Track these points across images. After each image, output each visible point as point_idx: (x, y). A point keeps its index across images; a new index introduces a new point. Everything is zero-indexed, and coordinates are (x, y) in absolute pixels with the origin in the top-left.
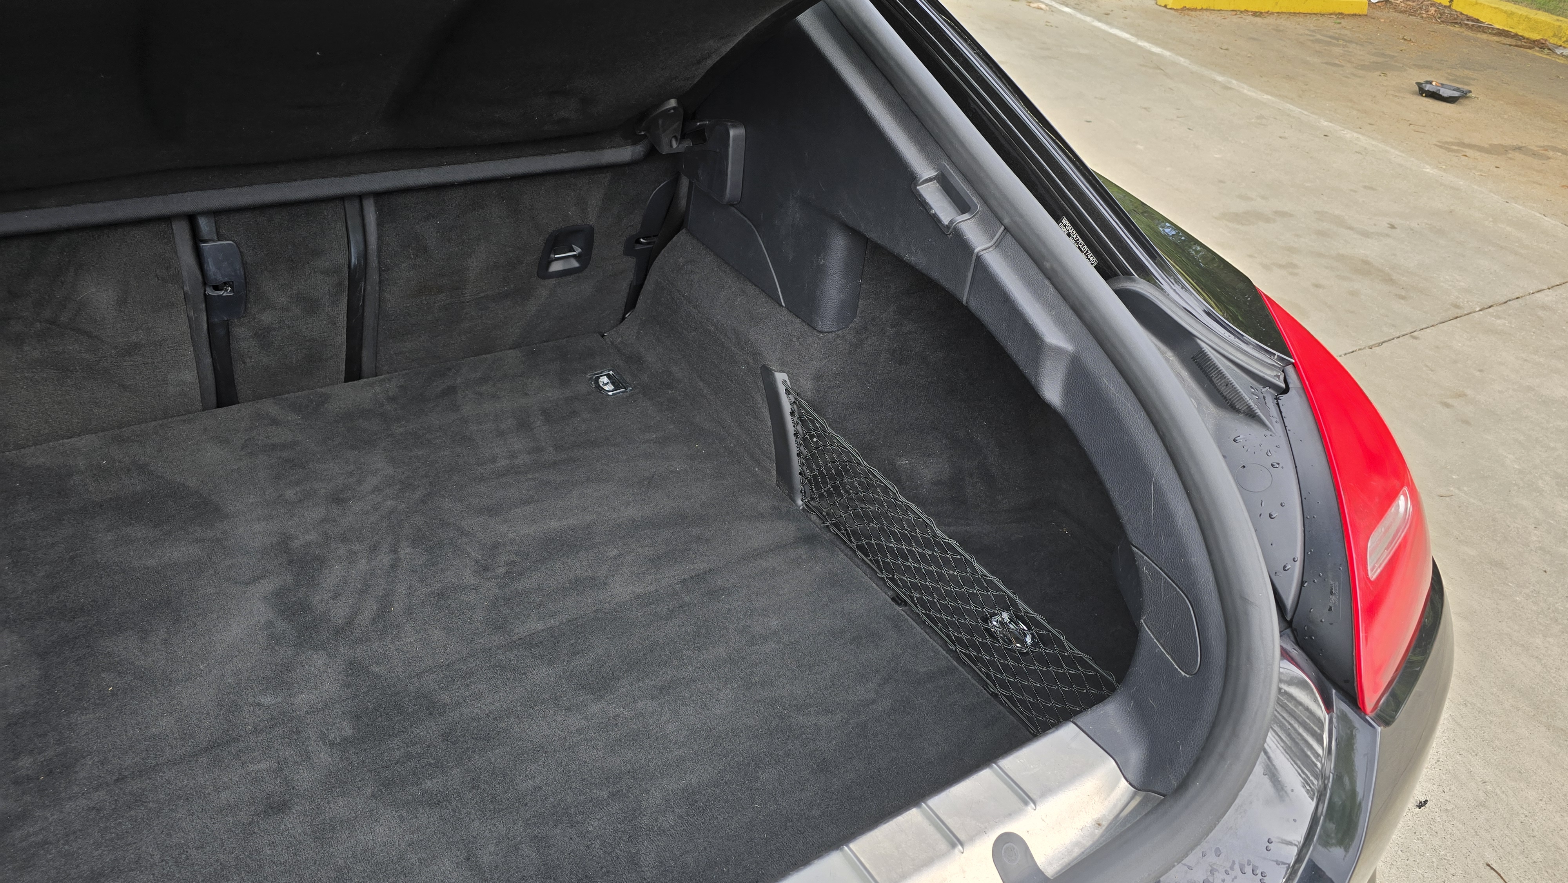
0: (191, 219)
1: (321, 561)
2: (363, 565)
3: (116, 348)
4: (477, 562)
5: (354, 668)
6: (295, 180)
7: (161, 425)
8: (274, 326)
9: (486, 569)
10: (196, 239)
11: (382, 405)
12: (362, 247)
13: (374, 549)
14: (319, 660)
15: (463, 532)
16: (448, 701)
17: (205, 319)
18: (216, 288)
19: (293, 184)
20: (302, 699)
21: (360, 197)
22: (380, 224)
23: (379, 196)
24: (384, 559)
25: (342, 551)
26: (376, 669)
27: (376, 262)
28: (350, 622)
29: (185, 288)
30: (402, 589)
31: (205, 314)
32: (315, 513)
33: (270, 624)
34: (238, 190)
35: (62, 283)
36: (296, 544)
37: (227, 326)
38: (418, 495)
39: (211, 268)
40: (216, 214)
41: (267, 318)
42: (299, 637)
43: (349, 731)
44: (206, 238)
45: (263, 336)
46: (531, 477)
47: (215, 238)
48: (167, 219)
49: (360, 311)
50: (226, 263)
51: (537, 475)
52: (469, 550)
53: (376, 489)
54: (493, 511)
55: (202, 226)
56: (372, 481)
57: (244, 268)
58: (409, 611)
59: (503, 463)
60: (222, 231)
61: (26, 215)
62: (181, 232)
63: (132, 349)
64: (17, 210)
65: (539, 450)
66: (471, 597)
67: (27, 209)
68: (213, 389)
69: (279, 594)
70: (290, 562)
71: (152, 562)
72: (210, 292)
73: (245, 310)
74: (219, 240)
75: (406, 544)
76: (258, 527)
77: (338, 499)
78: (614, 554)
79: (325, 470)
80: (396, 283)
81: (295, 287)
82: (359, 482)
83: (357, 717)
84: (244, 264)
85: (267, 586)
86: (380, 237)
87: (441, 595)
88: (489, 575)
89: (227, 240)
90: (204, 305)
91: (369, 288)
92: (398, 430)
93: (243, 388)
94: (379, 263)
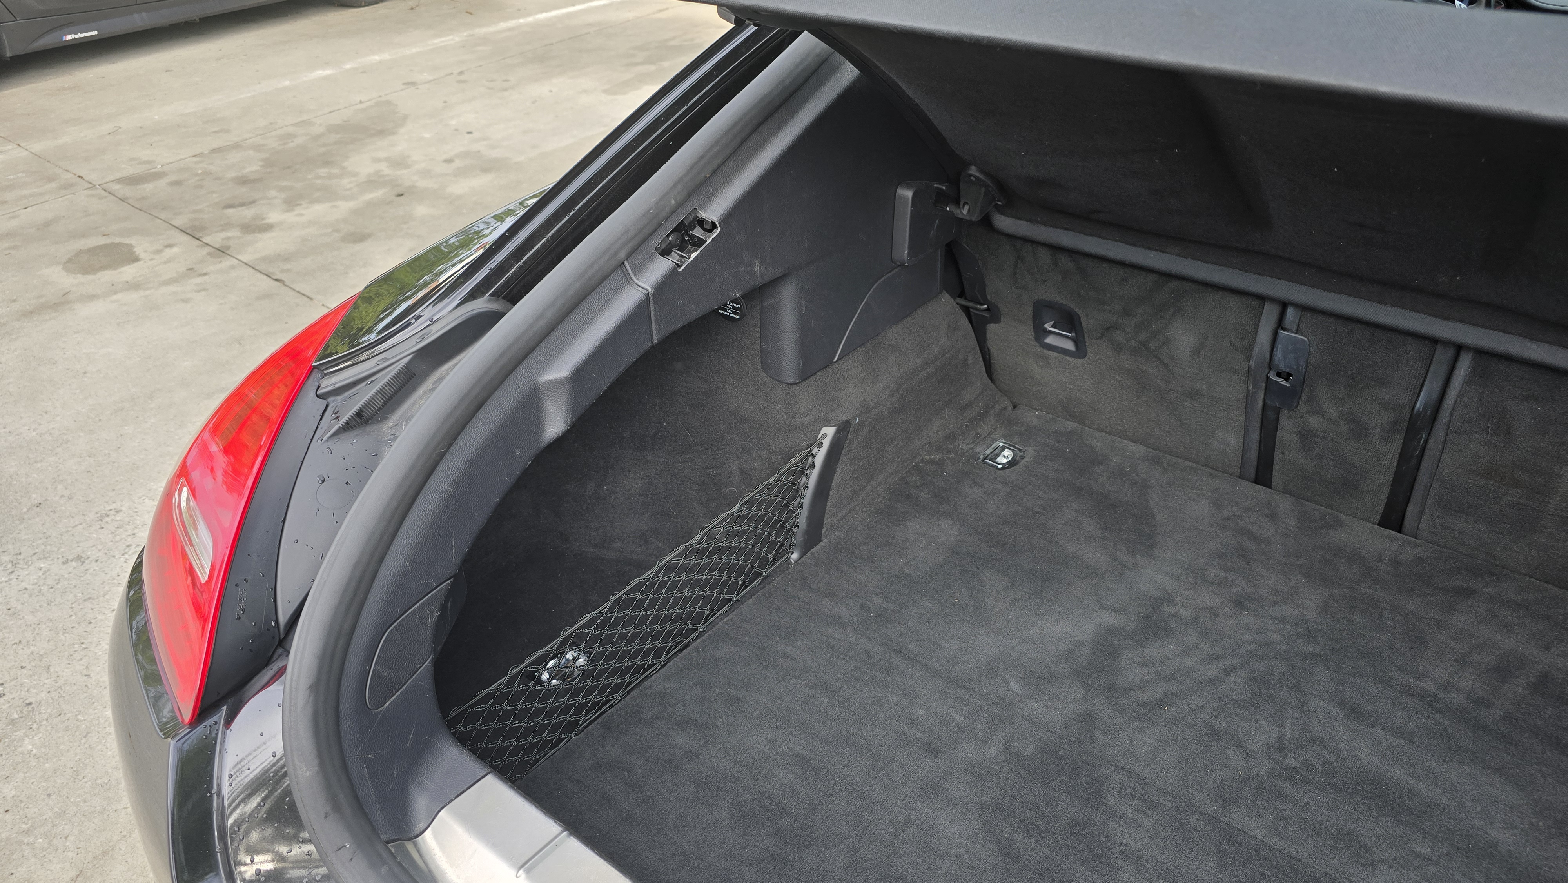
0: (1284, 305)
1: (1167, 633)
2: (1190, 661)
3: (1182, 386)
4: (1281, 738)
5: (1087, 720)
6: (1386, 304)
7: (1195, 469)
8: (1319, 433)
9: (1281, 749)
10: (1280, 324)
11: (1380, 561)
12: (1435, 396)
13: (1215, 658)
14: (1076, 692)
15: (1302, 706)
16: (1110, 804)
17: (1262, 396)
18: (1279, 375)
19: (1383, 307)
20: (1034, 706)
21: (1459, 348)
22: (1467, 382)
23: (1480, 353)
24: (1213, 671)
25: (1192, 637)
26: (1098, 734)
27: (1447, 419)
28: (1127, 690)
29: (1251, 363)
30: (1195, 702)
31: (1263, 392)
32: (1207, 598)
33: (1079, 644)
34: (1325, 293)
35: (1161, 317)
36: (1168, 609)
37: (1278, 412)
38: (1309, 649)
39: (1278, 354)
40: (1304, 308)
41: (1314, 422)
42: (1084, 668)
43: (1028, 753)
44: (1286, 326)
45: (1306, 436)
46: (1438, 719)
47: (1294, 330)
48: (1262, 299)
49: (1414, 461)
50: (1292, 355)
51: (1446, 722)
52: (1288, 725)
53: (1282, 620)
54: (1355, 713)
55: (1288, 314)
56: (1288, 611)
57: (1307, 367)
58: (1174, 722)
59: (1428, 686)
60: (1302, 326)
61: (1153, 253)
62: (1270, 313)
63: (1194, 394)
64: (1149, 248)
65: (1485, 703)
66: (1235, 757)
67: (1156, 250)
68: (1253, 464)
69: (1111, 631)
70: (1147, 617)
71: (1070, 548)
72: (1272, 376)
73: (1296, 407)
74: (1296, 333)
75: (1243, 675)
76: (1159, 578)
77: (1239, 603)
78: (1423, 851)
79: (1262, 576)
80: (1461, 451)
81: (1347, 406)
82: (1274, 604)
83: (1044, 750)
84: (1307, 363)
85: (1110, 619)
86: (1460, 396)
87: (1214, 734)
88: (1277, 756)
89: (1302, 335)
90: (1264, 385)
91: (1431, 442)
92: (1366, 589)
93: (1276, 476)
94: (1450, 421)
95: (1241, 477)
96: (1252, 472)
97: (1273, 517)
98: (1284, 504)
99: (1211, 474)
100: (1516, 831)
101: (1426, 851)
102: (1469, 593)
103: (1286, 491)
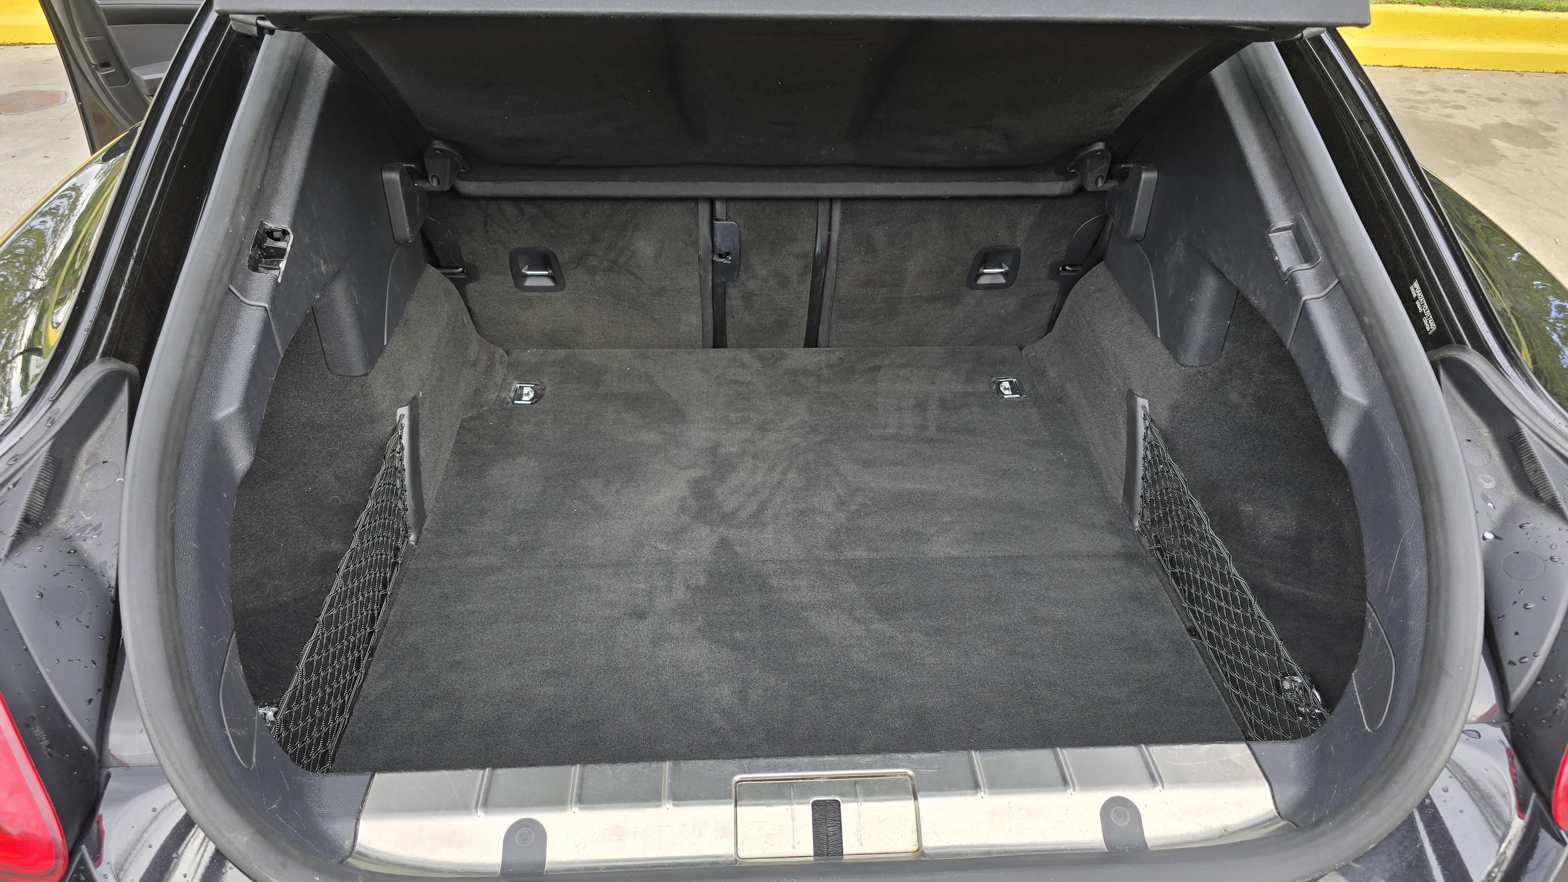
0: (712, 201)
1: (734, 467)
2: (759, 478)
3: (651, 289)
4: (839, 496)
5: (724, 543)
6: (784, 181)
7: (672, 352)
8: (756, 292)
9: (843, 503)
10: (713, 217)
11: (821, 369)
12: (826, 239)
13: (771, 469)
14: (704, 531)
15: (838, 473)
16: (776, 586)
17: (711, 278)
18: (721, 256)
19: (782, 184)
20: (684, 553)
21: (831, 200)
22: (842, 224)
23: (845, 200)
24: (775, 477)
25: (750, 463)
26: (737, 548)
27: (836, 254)
28: (734, 513)
29: (700, 253)
30: (779, 500)
31: (711, 274)
32: (743, 434)
33: (684, 499)
34: (743, 184)
35: (624, 236)
36: (722, 451)
37: (724, 285)
38: (818, 439)
39: (718, 240)
40: (728, 199)
41: (752, 285)
42: (698, 513)
43: (702, 581)
44: (719, 217)
45: (748, 298)
46: (908, 446)
47: (725, 218)
48: (696, 200)
49: (820, 292)
50: (728, 238)
51: (914, 446)
52: (837, 487)
53: (791, 428)
54: (867, 463)
55: (717, 208)
56: (792, 421)
57: (740, 244)
58: (776, 517)
59: (891, 431)
60: (730, 214)
61: (609, 184)
62: (704, 209)
63: (660, 292)
64: (605, 181)
65: (924, 427)
66: (822, 520)
67: (610, 181)
68: (711, 334)
69: (698, 481)
70: (714, 462)
71: (630, 439)
72: (716, 259)
73: (738, 277)
74: (727, 220)
75: (794, 471)
76: (703, 434)
77: (762, 428)
78: (947, 520)
79: (763, 406)
80: (848, 273)
81: (773, 265)
82: (782, 420)
83: (712, 576)
84: (740, 241)
85: (693, 474)
86: (840, 234)
87: (802, 513)
88: (844, 508)
89: (732, 221)
90: (711, 268)
91: (828, 274)
92: (825, 389)
93: (731, 337)
94: (837, 254)
95: (704, 347)
96: (711, 341)
97: (743, 365)
98: (745, 355)
99: (687, 352)
100: (980, 487)
101: (949, 519)
102: (878, 368)
103: (740, 347)
